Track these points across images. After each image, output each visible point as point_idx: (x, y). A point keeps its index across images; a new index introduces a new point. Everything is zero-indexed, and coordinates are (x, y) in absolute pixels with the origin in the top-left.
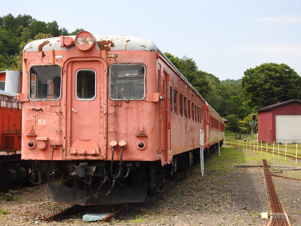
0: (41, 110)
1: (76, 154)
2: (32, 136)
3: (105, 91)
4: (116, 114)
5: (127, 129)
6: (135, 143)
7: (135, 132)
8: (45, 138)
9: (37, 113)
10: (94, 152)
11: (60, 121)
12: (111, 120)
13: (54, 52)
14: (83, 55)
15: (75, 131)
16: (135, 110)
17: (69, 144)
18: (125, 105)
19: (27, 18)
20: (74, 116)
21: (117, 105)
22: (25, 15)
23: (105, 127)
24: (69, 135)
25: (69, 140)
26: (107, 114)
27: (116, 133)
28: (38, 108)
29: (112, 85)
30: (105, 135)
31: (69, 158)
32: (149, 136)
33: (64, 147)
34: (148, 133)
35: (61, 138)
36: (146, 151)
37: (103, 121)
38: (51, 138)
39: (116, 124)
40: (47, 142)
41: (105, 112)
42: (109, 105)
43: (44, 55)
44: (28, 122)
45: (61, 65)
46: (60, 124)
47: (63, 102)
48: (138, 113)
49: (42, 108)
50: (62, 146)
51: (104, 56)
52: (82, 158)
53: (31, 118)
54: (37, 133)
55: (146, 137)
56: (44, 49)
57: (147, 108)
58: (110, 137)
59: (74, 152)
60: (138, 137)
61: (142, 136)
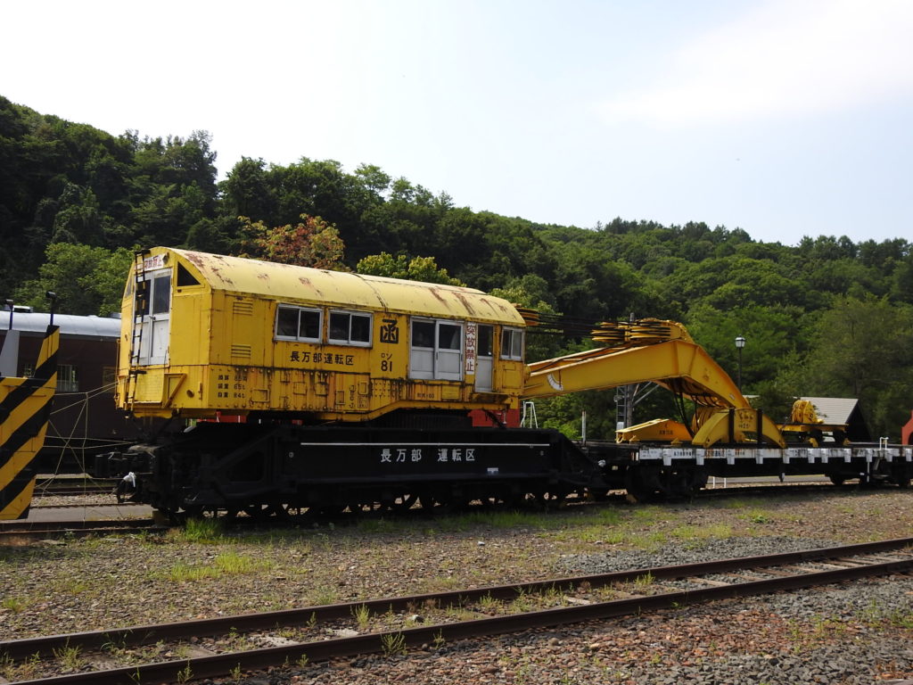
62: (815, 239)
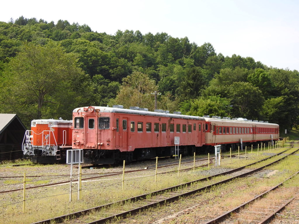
0: (78, 132)
1: (88, 147)
2: (75, 141)
3: (97, 126)
4: (100, 134)
5: (104, 139)
6: (106, 143)
7: (106, 140)
8: (79, 142)
9: (77, 133)
10: (93, 146)
11: (83, 136)
12: (99, 136)
13: (82, 112)
14: (90, 114)
15: (88, 139)
16: (106, 133)
17: (86, 144)
18: (103, 131)
19: (164, 35)
20: (88, 134)
21: (101, 131)
22: (162, 33)
23: (97, 138)
24: (86, 141)
25: (86, 142)
26: (98, 134)
27: (100, 140)
28: (77, 131)
29: (99, 124)
30: (97, 141)
31: (86, 148)
32: (111, 141)
33: (84, 145)
34: (110, 140)
35: (83, 141)
36: (110, 146)
37: (96, 136)
38: (81, 142)
39: (101, 137)
40: (79, 143)
41: (97, 133)
42: (98, 131)
43: (79, 114)
44: (74, 136)
45: (84, 117)
46: (83, 137)
47: (84, 129)
48: (107, 134)
49: (78, 131)
50: (84, 144)
51: (97, 114)
52: (90, 148)
53: (75, 135)
54: (77, 139)
55: (110, 141)
56: (79, 112)
57: (110, 132)
58: (98, 141)
59: (87, 146)
60: (107, 141)
61: (108, 141)
62: (124, 31)
